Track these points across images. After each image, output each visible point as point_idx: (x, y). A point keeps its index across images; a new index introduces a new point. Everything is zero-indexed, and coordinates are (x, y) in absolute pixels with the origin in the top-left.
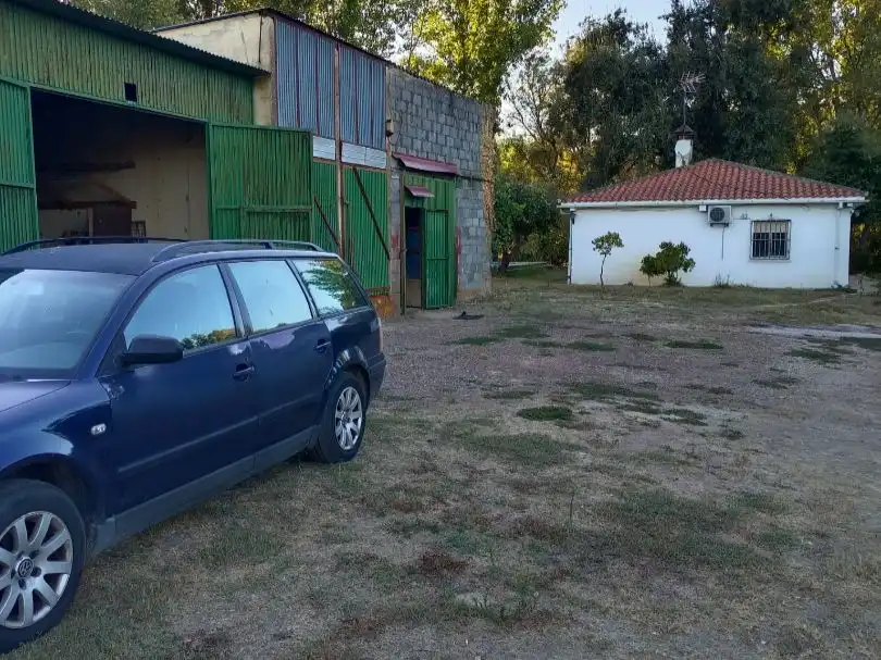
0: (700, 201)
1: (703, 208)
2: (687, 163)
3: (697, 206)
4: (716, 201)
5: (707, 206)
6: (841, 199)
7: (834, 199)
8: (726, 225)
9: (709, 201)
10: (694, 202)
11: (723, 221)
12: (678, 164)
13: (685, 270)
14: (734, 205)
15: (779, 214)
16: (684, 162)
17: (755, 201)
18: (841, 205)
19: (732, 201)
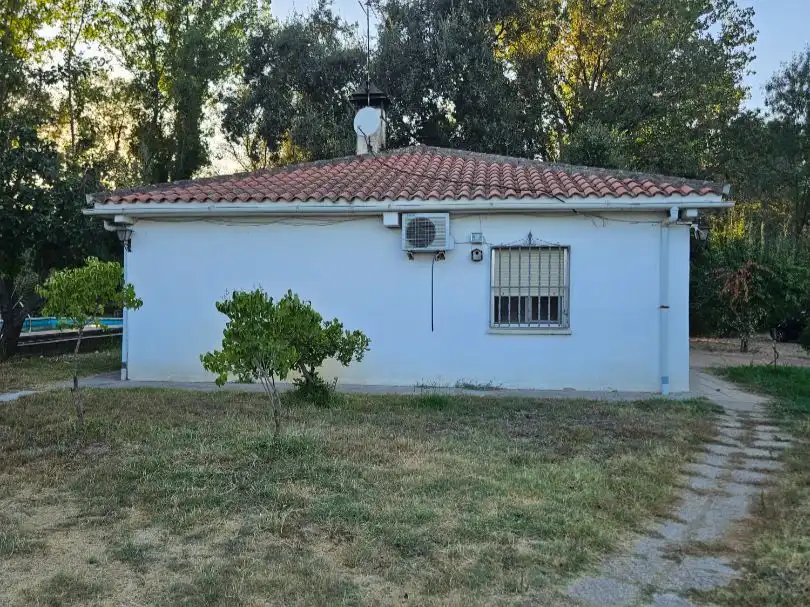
0: (384, 204)
1: (391, 219)
2: (376, 149)
3: (378, 215)
4: (417, 203)
5: (400, 214)
6: (674, 202)
7: (659, 201)
8: (440, 255)
9: (402, 204)
10: (373, 205)
11: (431, 248)
12: (361, 149)
13: (345, 360)
14: (454, 214)
15: (546, 232)
16: (370, 147)
17: (497, 203)
18: (674, 215)
19: (448, 204)
